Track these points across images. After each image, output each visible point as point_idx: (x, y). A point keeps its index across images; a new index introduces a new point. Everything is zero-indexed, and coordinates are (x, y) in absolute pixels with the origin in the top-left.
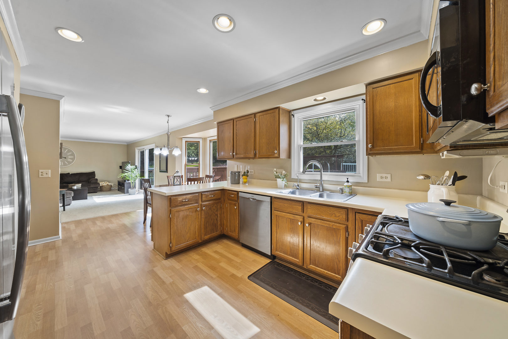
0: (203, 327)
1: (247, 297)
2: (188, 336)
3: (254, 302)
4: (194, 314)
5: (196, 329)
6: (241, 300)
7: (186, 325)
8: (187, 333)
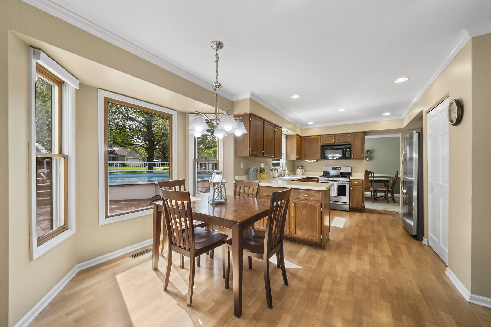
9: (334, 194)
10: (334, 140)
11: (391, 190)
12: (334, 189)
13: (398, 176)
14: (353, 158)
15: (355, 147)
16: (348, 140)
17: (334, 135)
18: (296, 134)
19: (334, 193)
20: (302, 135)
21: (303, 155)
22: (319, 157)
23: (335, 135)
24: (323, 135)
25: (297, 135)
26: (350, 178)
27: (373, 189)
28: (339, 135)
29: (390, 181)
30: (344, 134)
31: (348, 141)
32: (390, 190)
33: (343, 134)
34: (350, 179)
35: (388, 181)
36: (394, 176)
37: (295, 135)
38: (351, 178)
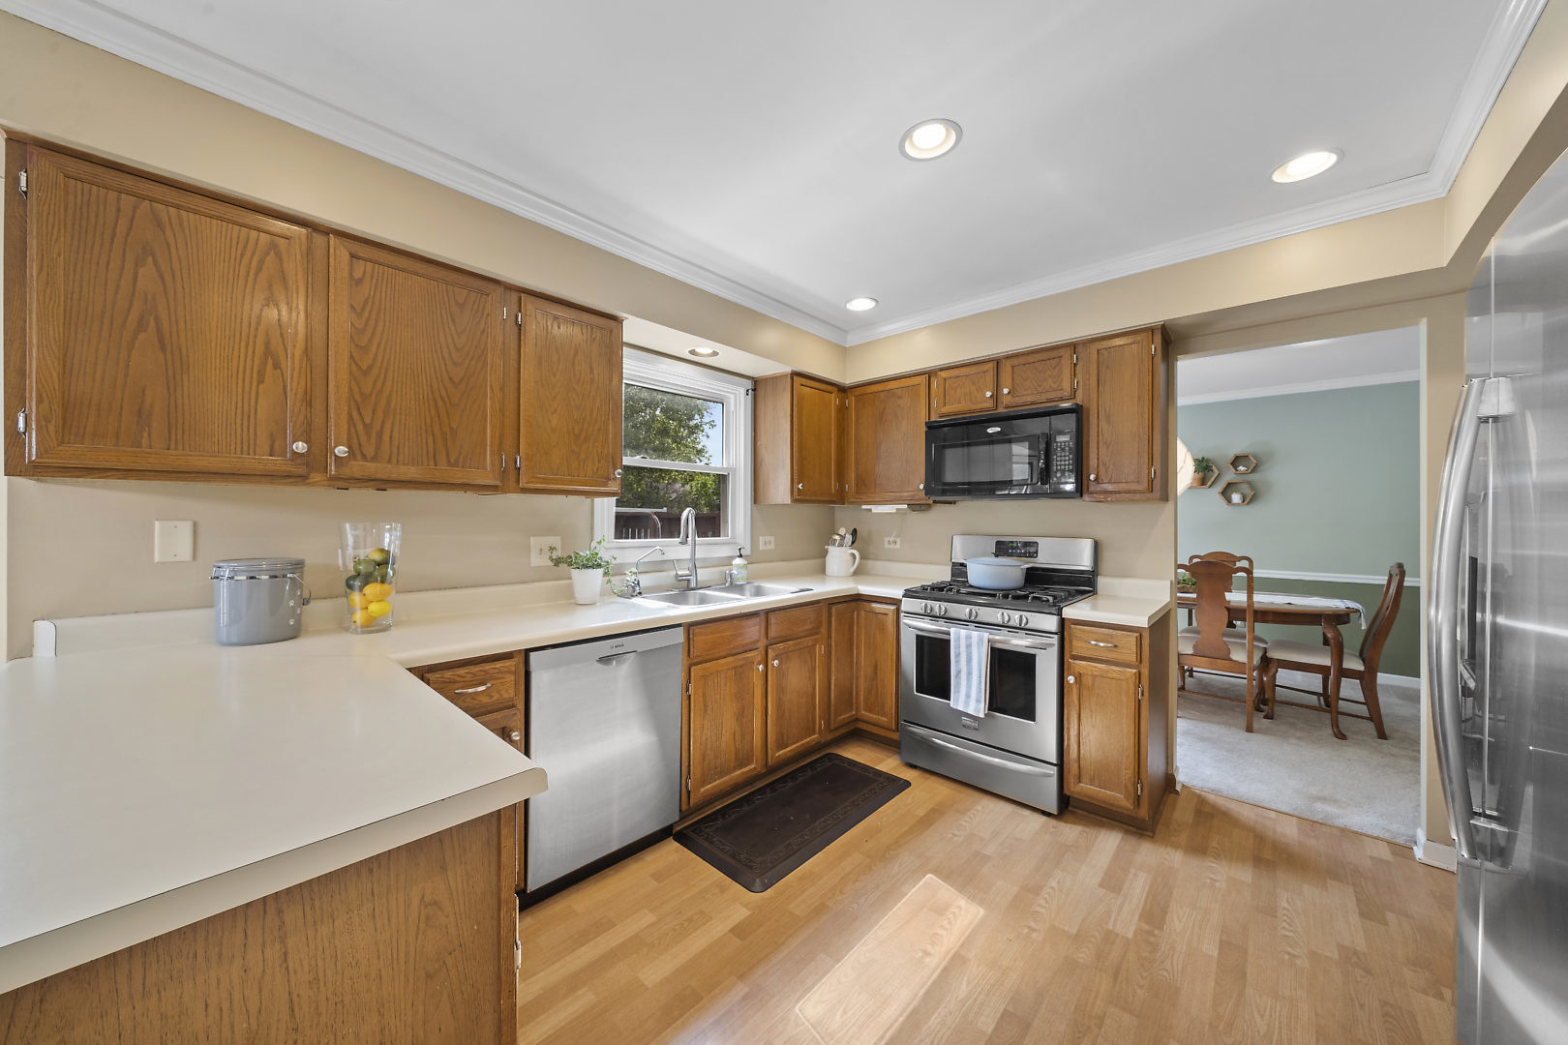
0: (965, 979)
1: (841, 893)
2: (1005, 1010)
3: (857, 880)
4: (937, 1014)
5: (980, 993)
6: (855, 906)
7: (979, 1024)
8: (999, 1015)
9: (967, 704)
10: (989, 394)
11: (1361, 668)
12: (969, 674)
13: (1408, 582)
14: (1092, 488)
15: (1103, 424)
16: (1066, 385)
17: (991, 365)
18: (788, 370)
19: (968, 696)
20: (848, 380)
21: (852, 476)
22: (922, 487)
23: (997, 362)
24: (941, 370)
25: (795, 374)
26: (1060, 614)
27: (1250, 657)
28: (1015, 361)
29: (1353, 616)
30: (1044, 356)
31: (1067, 393)
32: (1354, 664)
33: (1038, 357)
34: (1062, 622)
35: (1340, 618)
36: (1383, 580)
37: (786, 375)
38: (1070, 612)
